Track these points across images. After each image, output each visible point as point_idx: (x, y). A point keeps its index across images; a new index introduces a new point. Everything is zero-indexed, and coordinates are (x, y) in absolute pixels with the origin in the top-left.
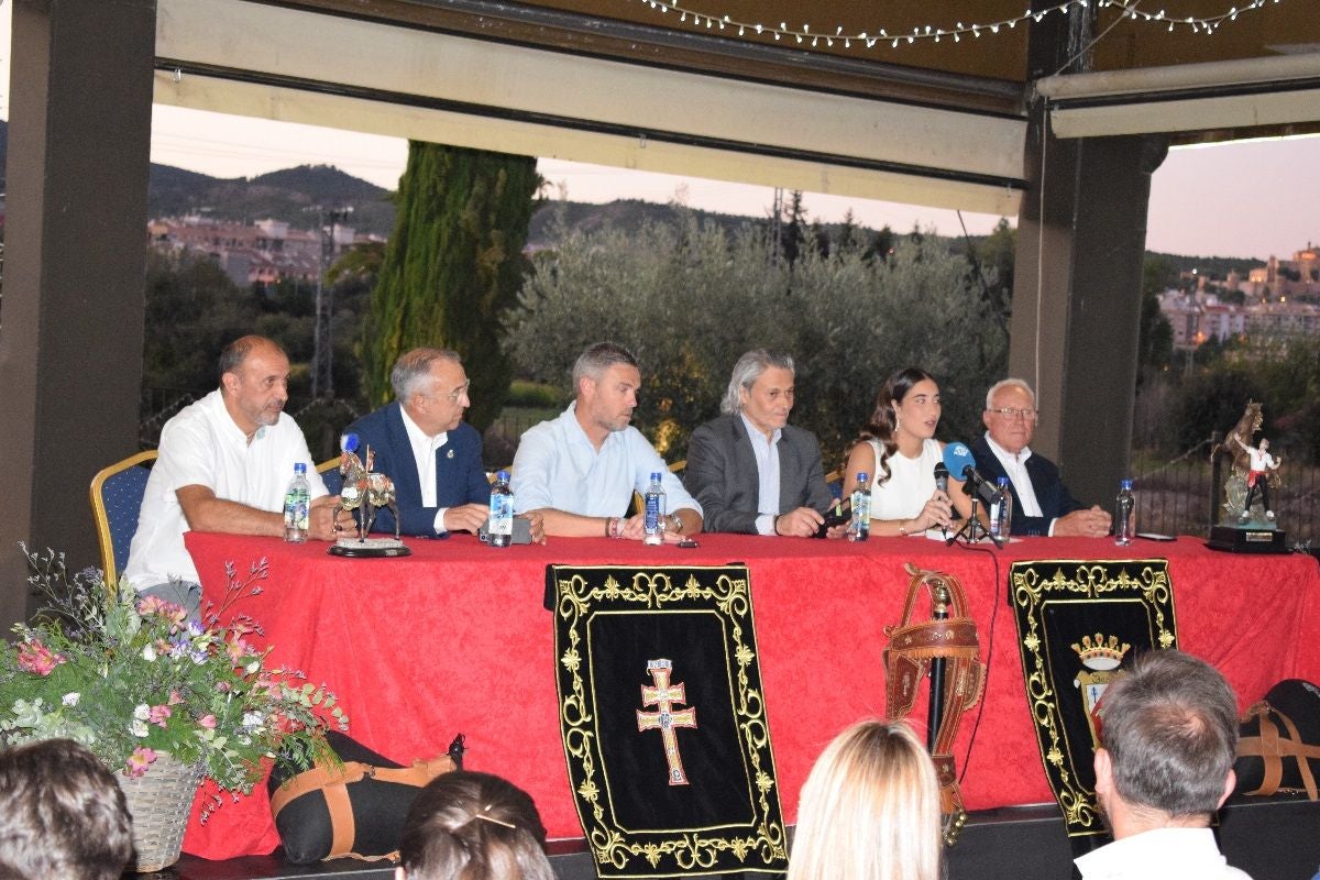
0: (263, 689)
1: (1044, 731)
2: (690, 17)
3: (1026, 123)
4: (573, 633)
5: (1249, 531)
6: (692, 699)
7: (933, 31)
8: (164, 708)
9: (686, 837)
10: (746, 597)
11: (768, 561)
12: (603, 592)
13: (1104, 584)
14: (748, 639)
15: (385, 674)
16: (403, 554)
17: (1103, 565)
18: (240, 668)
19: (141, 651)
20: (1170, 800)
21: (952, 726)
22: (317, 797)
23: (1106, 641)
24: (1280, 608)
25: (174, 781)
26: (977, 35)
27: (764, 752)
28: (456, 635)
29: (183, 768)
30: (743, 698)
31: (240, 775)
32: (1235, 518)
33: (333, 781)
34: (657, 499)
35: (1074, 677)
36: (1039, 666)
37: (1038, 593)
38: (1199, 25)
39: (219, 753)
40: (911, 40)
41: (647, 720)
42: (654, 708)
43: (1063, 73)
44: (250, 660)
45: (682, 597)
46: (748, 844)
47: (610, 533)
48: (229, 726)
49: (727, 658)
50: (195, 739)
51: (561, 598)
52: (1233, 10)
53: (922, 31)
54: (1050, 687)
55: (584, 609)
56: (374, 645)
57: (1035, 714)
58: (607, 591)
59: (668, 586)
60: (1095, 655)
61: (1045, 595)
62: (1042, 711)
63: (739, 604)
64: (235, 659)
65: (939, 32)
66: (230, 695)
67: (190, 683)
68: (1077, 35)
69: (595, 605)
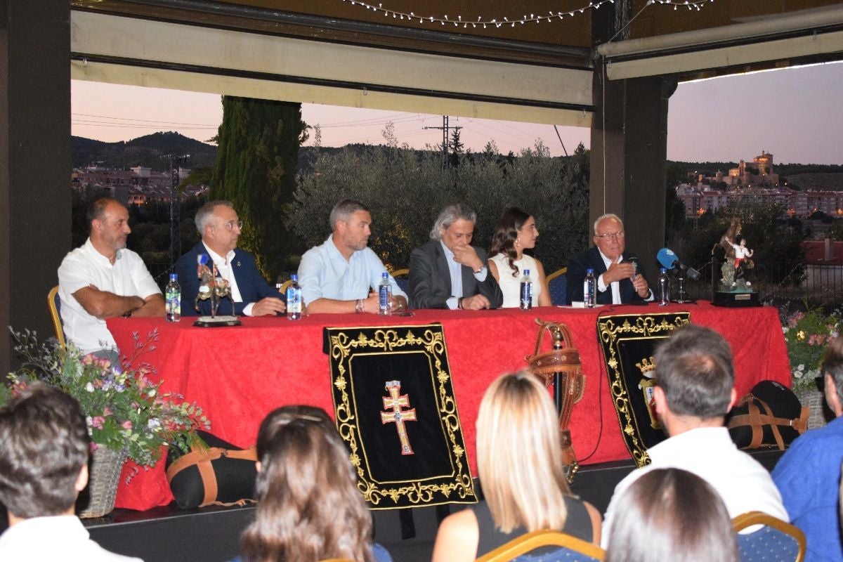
0: (159, 405)
1: (622, 415)
2: (391, 14)
3: (593, 72)
4: (341, 367)
5: (737, 294)
6: (413, 404)
7: (535, 17)
8: (101, 418)
9: (414, 484)
10: (442, 342)
11: (454, 321)
12: (357, 343)
13: (653, 327)
14: (444, 367)
15: (231, 396)
16: (237, 324)
17: (652, 317)
18: (144, 395)
19: (84, 386)
20: (700, 410)
21: (567, 413)
22: (194, 469)
24: (758, 338)
25: (109, 462)
26: (562, 18)
27: (457, 433)
28: (274, 371)
29: (114, 454)
30: (443, 402)
31: (149, 455)
32: (728, 287)
33: (203, 459)
35: (638, 382)
36: (618, 377)
37: (614, 334)
38: (692, 6)
39: (135, 444)
40: (523, 22)
41: (388, 417)
42: (391, 410)
43: (612, 41)
44: (150, 389)
45: (404, 344)
46: (450, 487)
48: (140, 427)
49: (433, 379)
50: (120, 436)
51: (333, 347)
53: (529, 17)
54: (624, 390)
55: (346, 353)
56: (223, 379)
57: (616, 405)
58: (360, 342)
59: (396, 338)
60: (650, 369)
61: (619, 335)
63: (438, 346)
64: (141, 389)
65: (538, 17)
66: (139, 410)
67: (116, 403)
68: (620, 18)
69: (353, 350)
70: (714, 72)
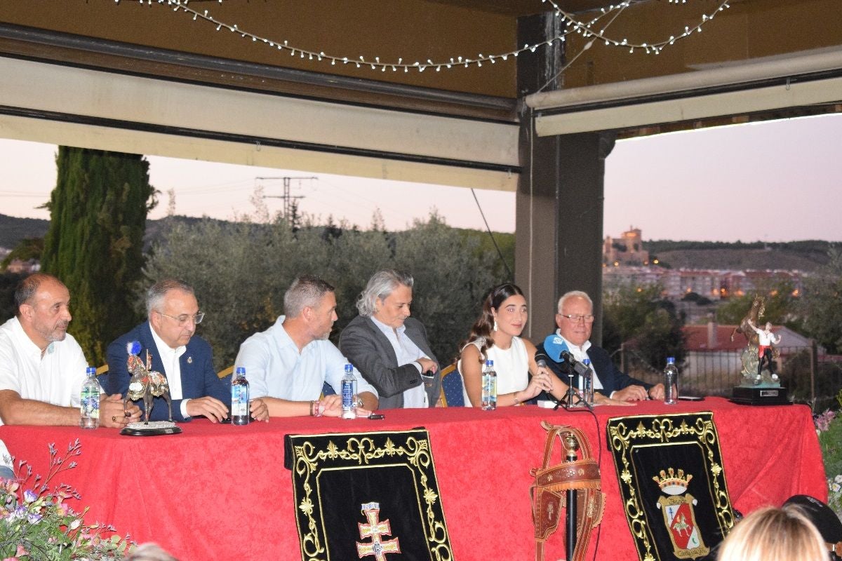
0: (86, 541)
1: (640, 541)
2: (298, 53)
3: (519, 127)
4: (307, 486)
5: (763, 389)
6: (396, 532)
7: (463, 60)
8: (13, 560)
10: (428, 452)
11: (441, 425)
12: (326, 454)
13: (671, 431)
14: (432, 484)
16: (176, 432)
17: (670, 418)
18: (64, 526)
21: (585, 541)
23: (676, 473)
24: (789, 443)
26: (493, 62)
28: (222, 492)
30: (432, 529)
32: (752, 381)
34: (351, 385)
35: (656, 500)
36: (633, 494)
37: (627, 440)
38: (650, 48)
40: (449, 66)
42: (368, 540)
43: (542, 91)
44: (73, 519)
45: (383, 454)
47: (314, 413)
49: (418, 499)
51: (297, 460)
52: (672, 38)
53: (456, 60)
54: (641, 509)
55: (313, 467)
56: (160, 503)
57: (633, 529)
58: (329, 453)
59: (372, 447)
60: (669, 484)
61: (633, 441)
62: (638, 527)
63: (423, 458)
64: (60, 519)
65: (467, 60)
66: (61, 547)
67: (29, 539)
68: (552, 64)
69: (321, 464)
70: (659, 128)
